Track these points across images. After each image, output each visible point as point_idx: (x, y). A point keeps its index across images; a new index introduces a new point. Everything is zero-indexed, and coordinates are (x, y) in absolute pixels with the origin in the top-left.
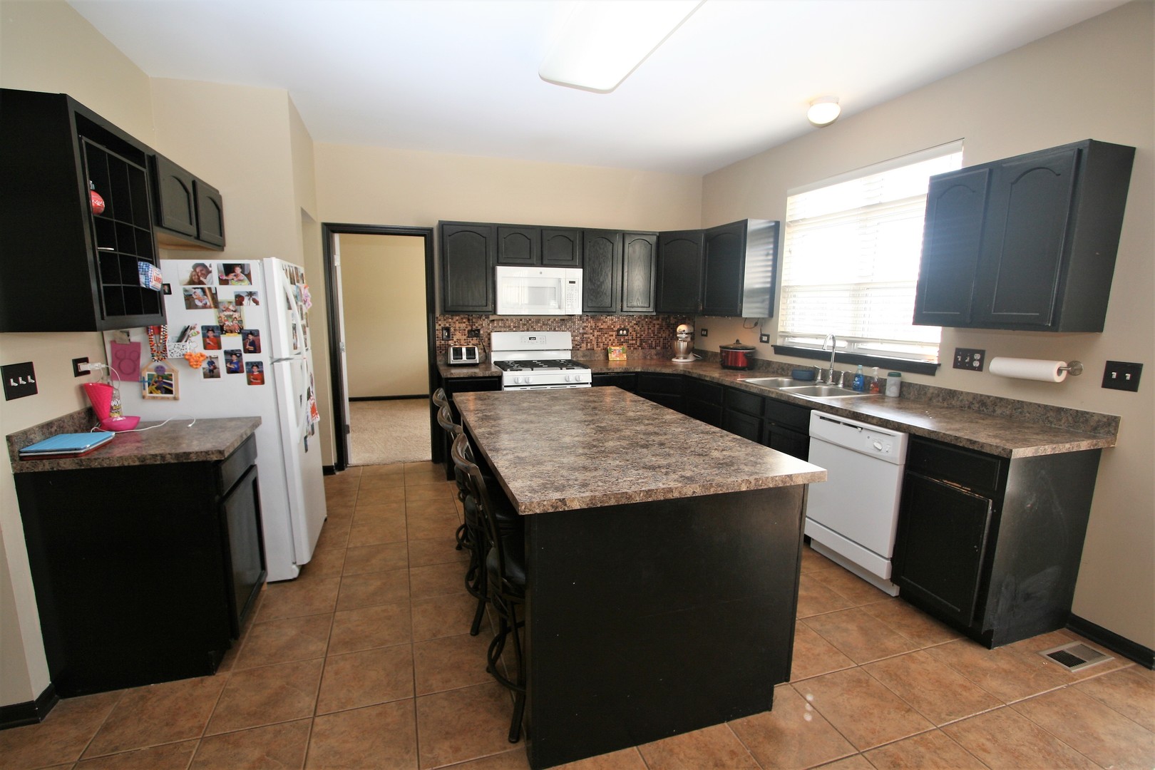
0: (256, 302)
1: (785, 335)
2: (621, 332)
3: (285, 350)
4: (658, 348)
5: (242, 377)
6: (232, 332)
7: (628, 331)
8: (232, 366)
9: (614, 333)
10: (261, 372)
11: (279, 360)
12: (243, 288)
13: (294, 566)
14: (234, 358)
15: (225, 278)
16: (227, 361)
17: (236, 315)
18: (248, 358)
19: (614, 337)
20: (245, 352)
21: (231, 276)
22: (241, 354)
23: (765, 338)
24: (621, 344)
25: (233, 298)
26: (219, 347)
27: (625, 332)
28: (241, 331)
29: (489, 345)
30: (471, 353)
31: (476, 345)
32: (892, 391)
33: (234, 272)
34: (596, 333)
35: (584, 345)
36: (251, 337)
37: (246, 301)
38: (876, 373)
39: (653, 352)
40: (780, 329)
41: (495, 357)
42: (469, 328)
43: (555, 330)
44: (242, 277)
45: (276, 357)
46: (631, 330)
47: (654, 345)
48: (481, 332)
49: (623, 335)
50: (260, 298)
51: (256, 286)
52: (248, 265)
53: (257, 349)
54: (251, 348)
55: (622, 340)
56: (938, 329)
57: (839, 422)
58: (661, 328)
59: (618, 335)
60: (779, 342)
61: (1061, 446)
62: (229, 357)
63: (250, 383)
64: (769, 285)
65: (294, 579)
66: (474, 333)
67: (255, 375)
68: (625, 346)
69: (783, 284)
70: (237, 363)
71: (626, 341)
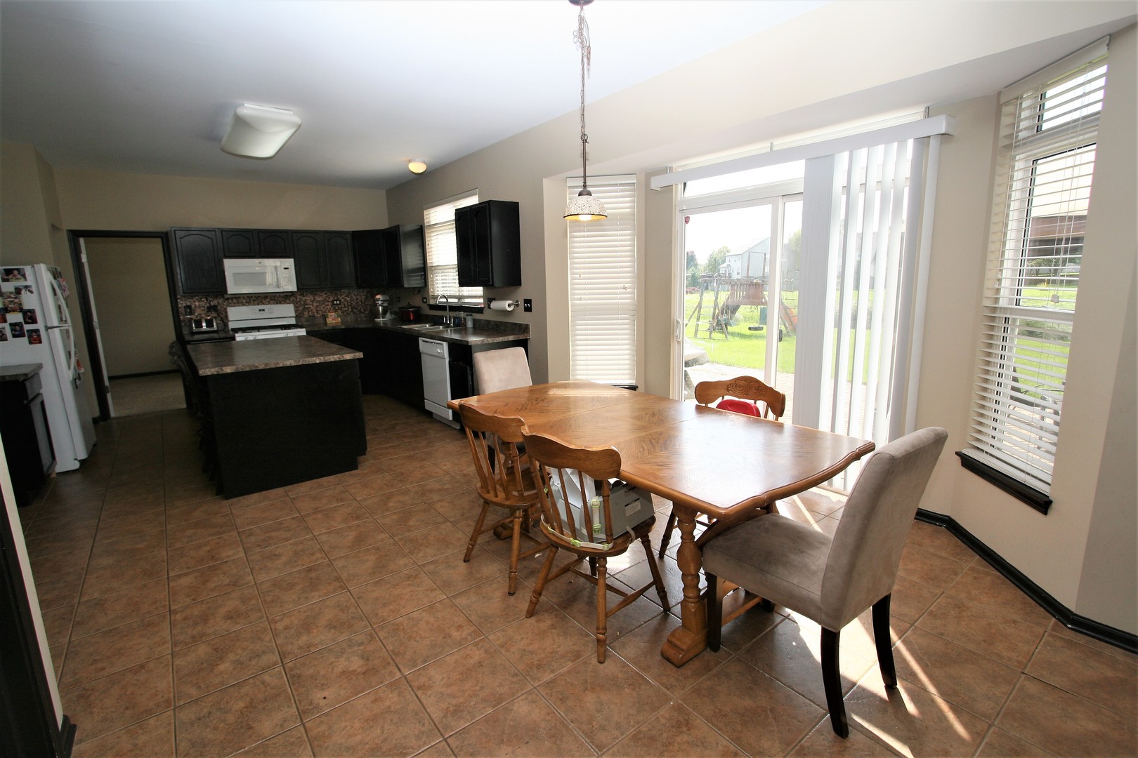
0: (32, 292)
1: (435, 297)
2: (335, 302)
3: (54, 320)
4: (367, 312)
5: (25, 339)
6: (14, 311)
7: (340, 301)
8: (16, 333)
9: (330, 304)
10: (39, 336)
11: (52, 328)
12: (21, 283)
13: (76, 461)
14: (17, 328)
15: (6, 277)
16: (12, 330)
17: (17, 300)
18: (27, 327)
19: (330, 306)
20: (25, 324)
21: (11, 276)
22: (22, 325)
23: (425, 300)
24: (336, 311)
25: (13, 290)
26: (5, 321)
27: (338, 302)
28: (21, 310)
29: (227, 316)
30: (209, 324)
31: (215, 318)
32: (470, 324)
33: (13, 273)
34: (315, 304)
35: (306, 313)
36: (29, 314)
37: (23, 292)
38: (462, 315)
39: (363, 315)
40: (431, 294)
41: (232, 325)
42: (208, 305)
43: (280, 303)
44: (19, 276)
45: (49, 325)
46: (343, 301)
47: (362, 310)
48: (219, 307)
49: (337, 304)
50: (34, 289)
51: (30, 281)
52: (23, 269)
53: (34, 321)
54: (30, 321)
55: (337, 308)
56: (481, 288)
57: (427, 342)
58: (367, 297)
59: (333, 304)
60: (432, 302)
61: (497, 339)
62: (13, 327)
63: (31, 343)
64: (422, 266)
65: (77, 470)
66: (212, 309)
67: (35, 338)
68: (340, 312)
69: (428, 262)
70: (20, 331)
71: (340, 309)
